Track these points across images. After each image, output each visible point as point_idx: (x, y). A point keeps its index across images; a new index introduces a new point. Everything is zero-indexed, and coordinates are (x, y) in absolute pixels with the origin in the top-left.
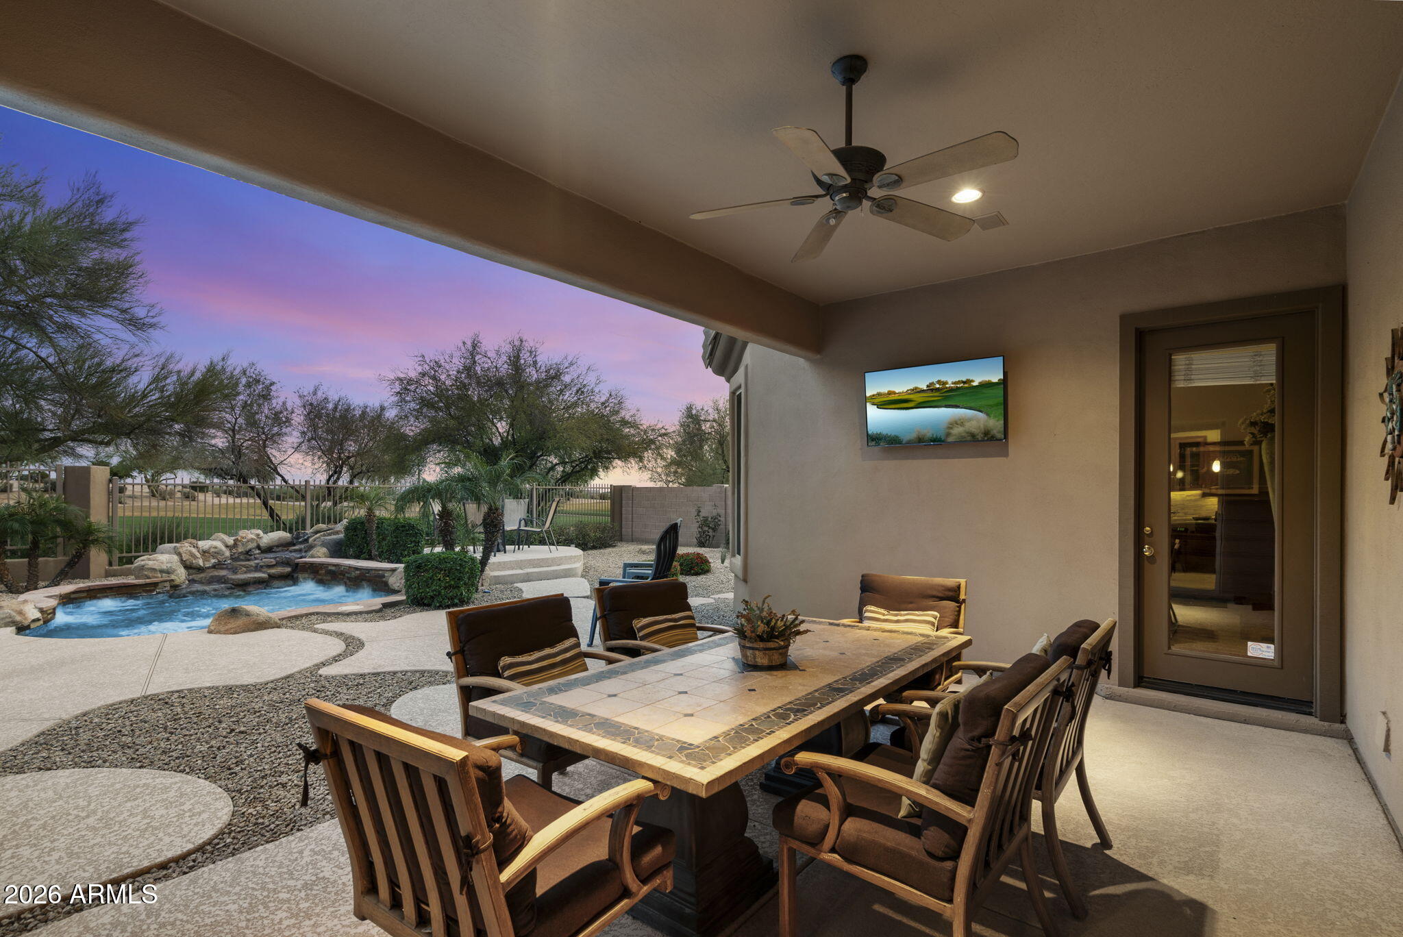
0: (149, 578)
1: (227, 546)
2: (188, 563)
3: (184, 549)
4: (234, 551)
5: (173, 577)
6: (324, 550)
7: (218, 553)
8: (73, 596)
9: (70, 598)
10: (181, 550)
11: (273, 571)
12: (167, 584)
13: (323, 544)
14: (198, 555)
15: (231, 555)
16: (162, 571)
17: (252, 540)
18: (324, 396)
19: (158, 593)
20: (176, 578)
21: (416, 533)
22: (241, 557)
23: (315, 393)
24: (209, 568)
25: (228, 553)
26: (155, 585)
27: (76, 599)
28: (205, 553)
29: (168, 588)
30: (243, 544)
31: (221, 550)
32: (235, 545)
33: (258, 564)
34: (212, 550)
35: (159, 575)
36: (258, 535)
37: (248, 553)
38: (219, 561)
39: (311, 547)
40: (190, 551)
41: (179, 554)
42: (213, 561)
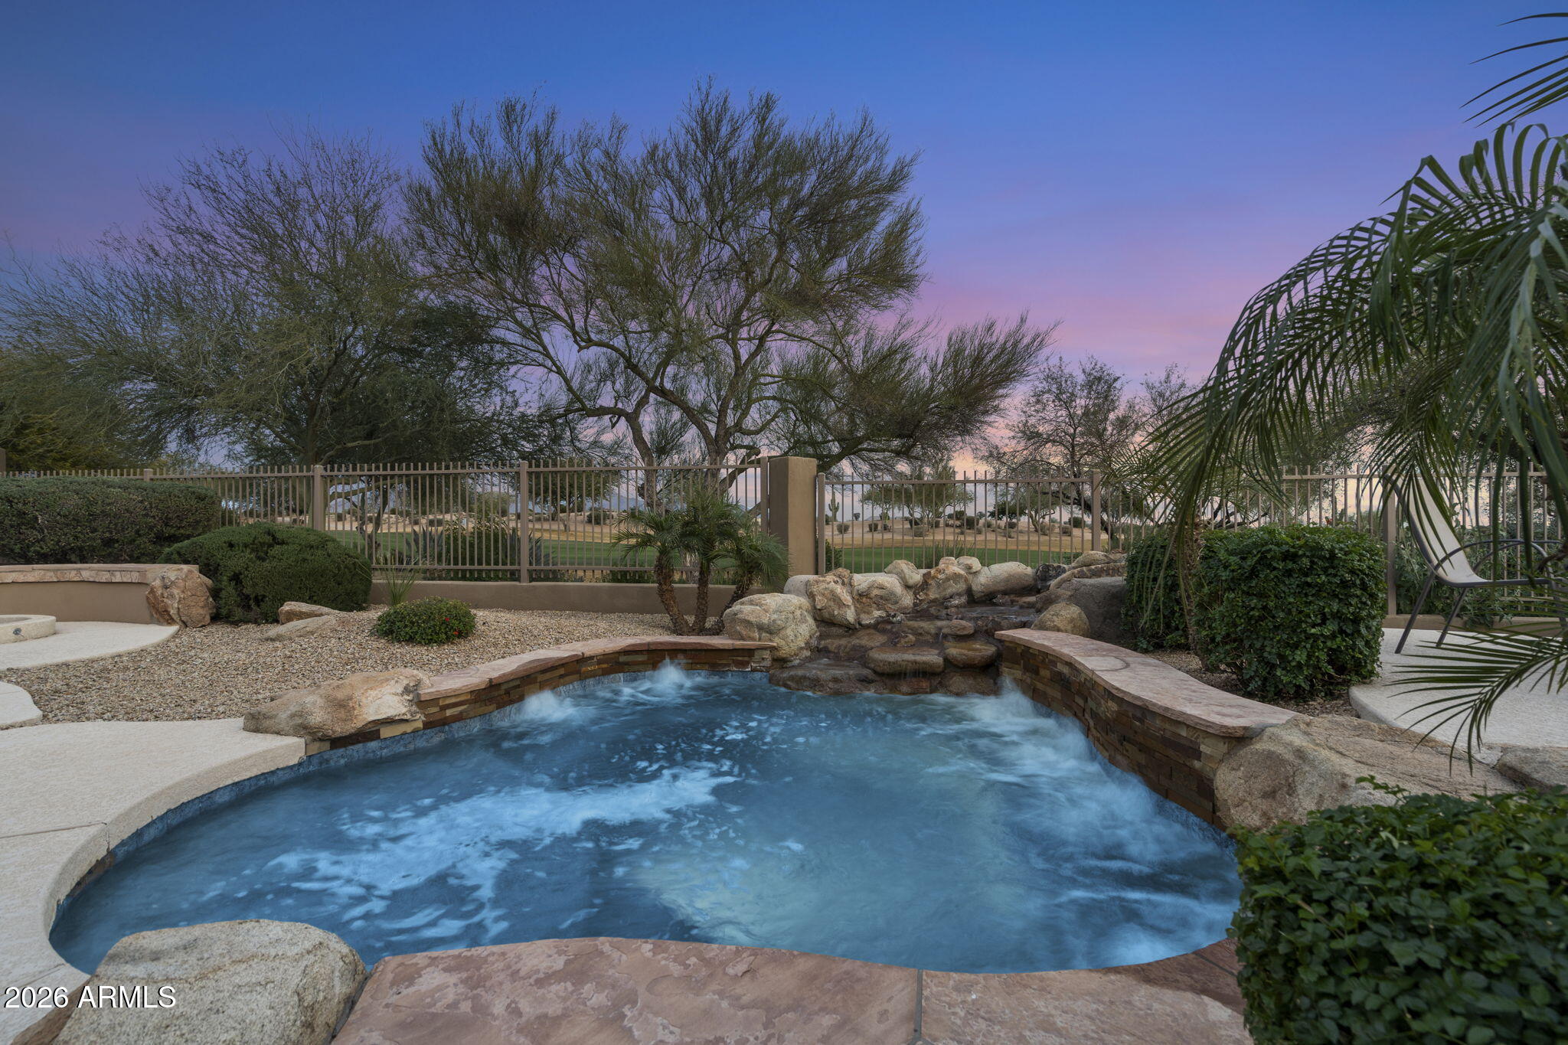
0: (743, 639)
1: (908, 587)
2: (826, 615)
3: (823, 586)
4: (921, 596)
5: (776, 642)
6: (1074, 611)
7: (885, 598)
8: (622, 659)
9: (618, 663)
10: (815, 589)
11: (954, 651)
12: (767, 655)
13: (1075, 598)
14: (847, 598)
15: (915, 605)
16: (761, 628)
17: (956, 577)
18: (1180, 381)
19: (754, 670)
20: (783, 643)
21: (1344, 584)
22: (933, 610)
23: (1167, 380)
24: (868, 627)
25: (908, 600)
26: (750, 652)
27: (627, 664)
28: (862, 598)
29: (767, 663)
30: (939, 585)
31: (892, 593)
32: (924, 585)
33: (940, 629)
34: (876, 592)
35: (757, 635)
36: (969, 568)
37: (943, 603)
38: (889, 615)
39: (1049, 602)
40: (832, 592)
41: (811, 596)
42: (877, 613)
